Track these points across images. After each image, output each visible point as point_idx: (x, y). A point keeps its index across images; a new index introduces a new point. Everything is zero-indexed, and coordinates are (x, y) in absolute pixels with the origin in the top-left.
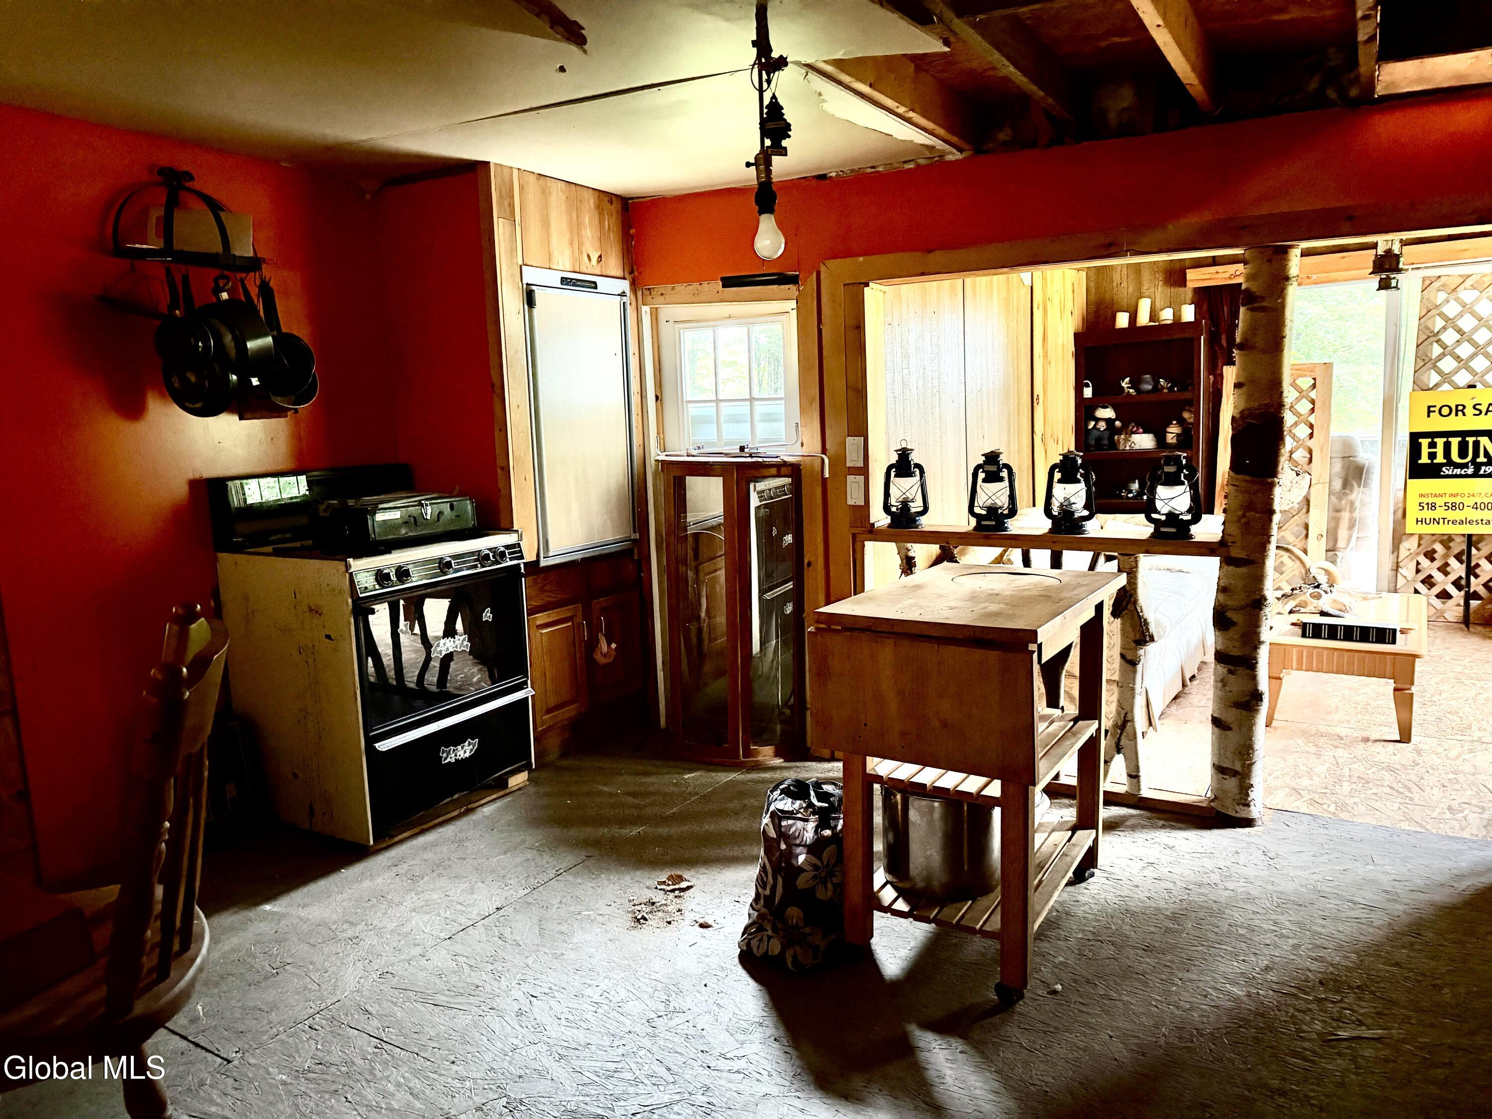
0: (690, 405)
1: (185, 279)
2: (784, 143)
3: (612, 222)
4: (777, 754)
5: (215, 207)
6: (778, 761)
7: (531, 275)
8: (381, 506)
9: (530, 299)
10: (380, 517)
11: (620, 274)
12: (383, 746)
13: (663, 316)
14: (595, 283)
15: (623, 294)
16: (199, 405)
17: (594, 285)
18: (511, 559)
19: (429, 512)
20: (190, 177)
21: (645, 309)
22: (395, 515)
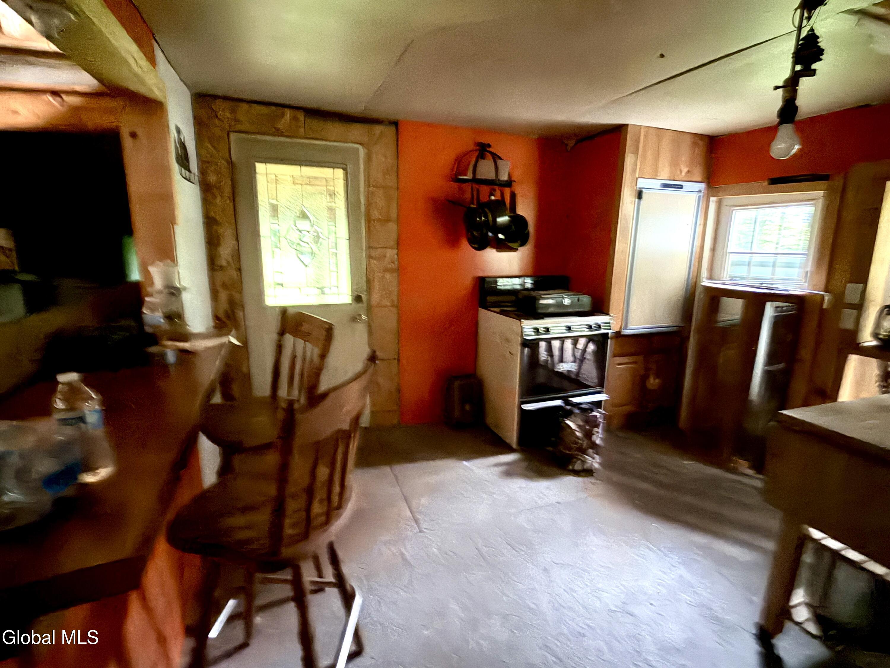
0: (731, 254)
1: (478, 191)
2: (814, 66)
3: (700, 151)
4: (751, 467)
5: (496, 157)
6: (750, 472)
7: (642, 183)
8: (543, 296)
9: (640, 195)
10: (542, 302)
11: (699, 179)
12: (526, 407)
13: (725, 203)
14: (682, 186)
15: (700, 192)
16: (476, 246)
17: (681, 187)
18: (605, 329)
19: (567, 301)
20: (489, 146)
21: (713, 199)
22: (550, 301)
